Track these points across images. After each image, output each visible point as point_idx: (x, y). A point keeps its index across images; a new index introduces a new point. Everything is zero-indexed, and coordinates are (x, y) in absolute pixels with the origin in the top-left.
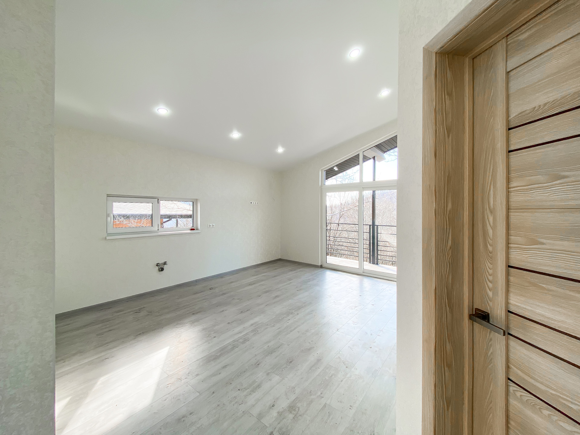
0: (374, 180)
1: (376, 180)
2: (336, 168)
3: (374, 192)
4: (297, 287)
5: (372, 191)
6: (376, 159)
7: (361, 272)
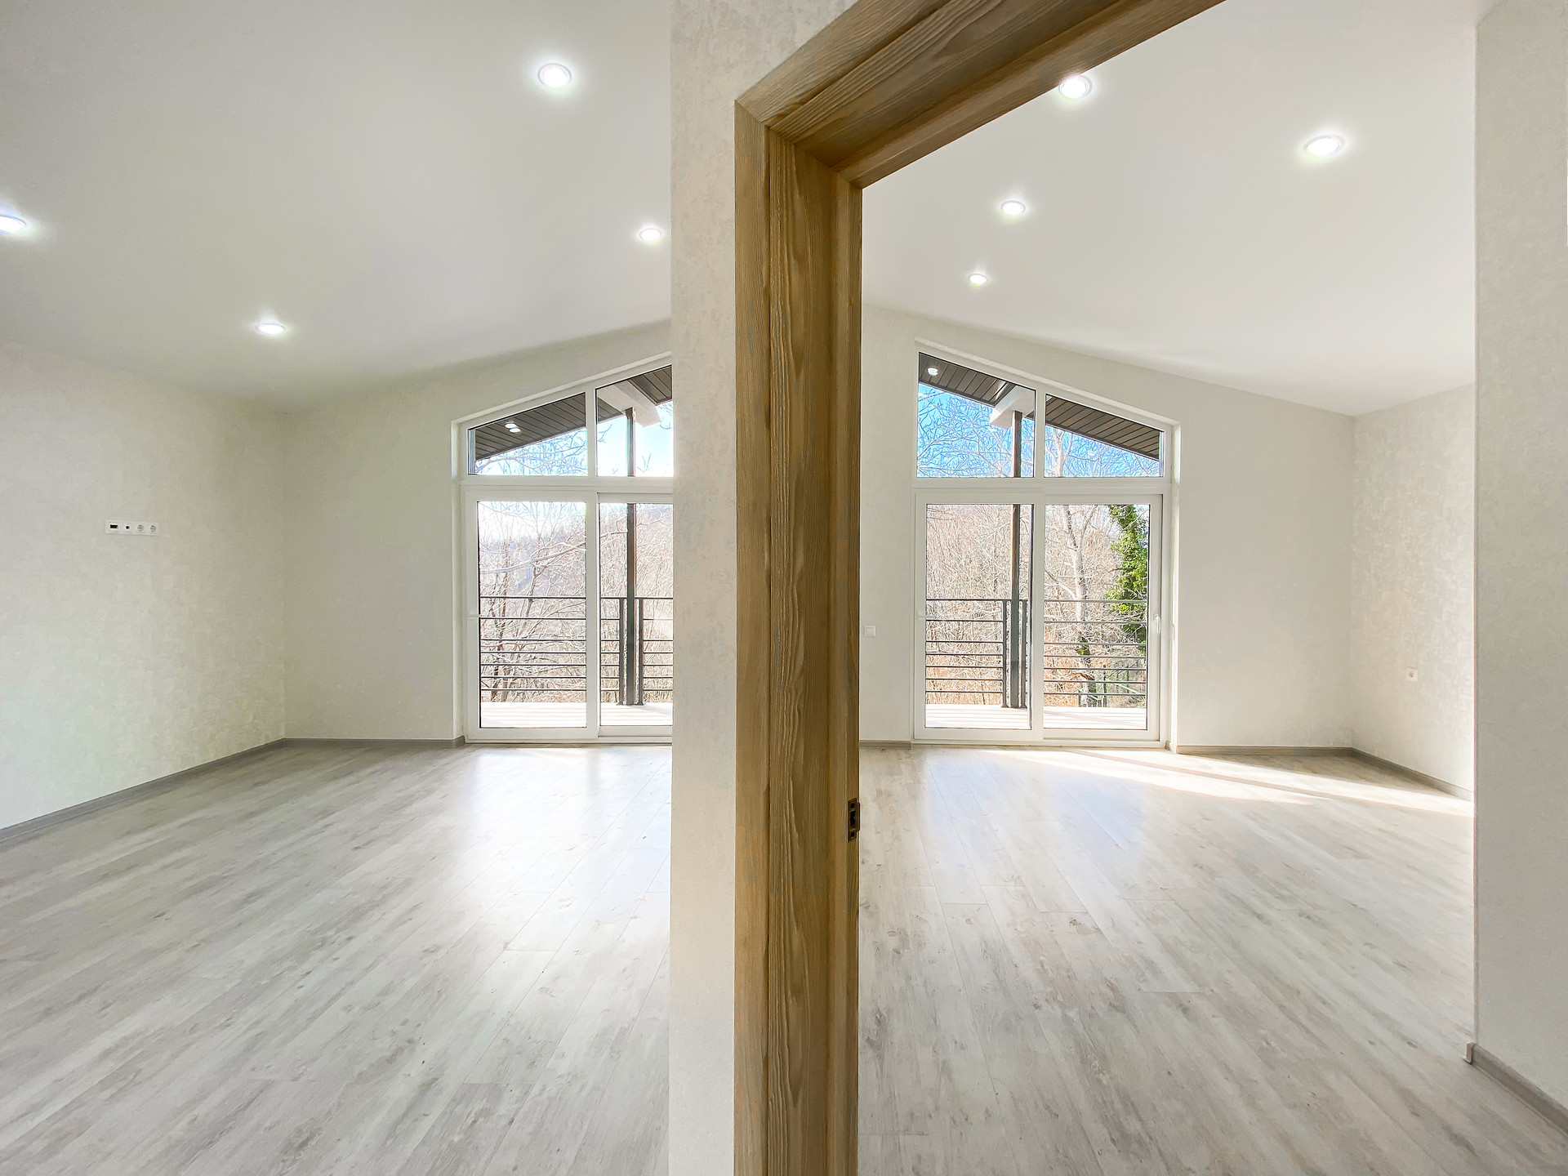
0: (631, 474)
1: (638, 474)
2: (514, 426)
3: (631, 507)
4: (355, 837)
5: (626, 505)
6: (634, 418)
7: (591, 736)
